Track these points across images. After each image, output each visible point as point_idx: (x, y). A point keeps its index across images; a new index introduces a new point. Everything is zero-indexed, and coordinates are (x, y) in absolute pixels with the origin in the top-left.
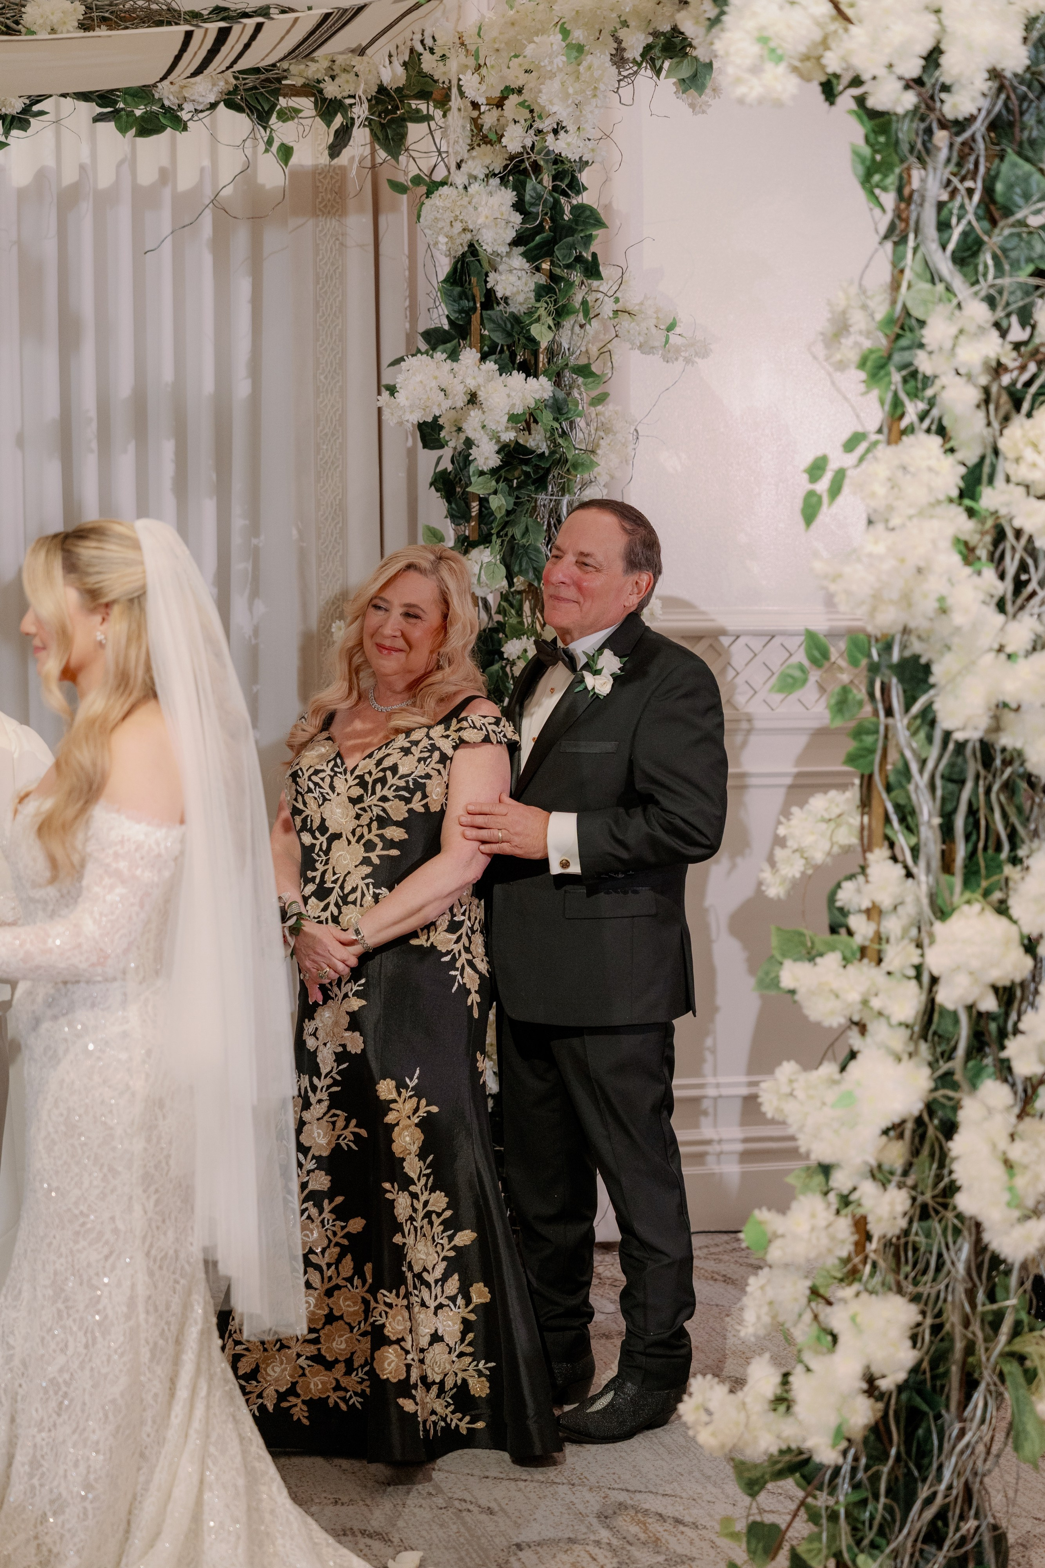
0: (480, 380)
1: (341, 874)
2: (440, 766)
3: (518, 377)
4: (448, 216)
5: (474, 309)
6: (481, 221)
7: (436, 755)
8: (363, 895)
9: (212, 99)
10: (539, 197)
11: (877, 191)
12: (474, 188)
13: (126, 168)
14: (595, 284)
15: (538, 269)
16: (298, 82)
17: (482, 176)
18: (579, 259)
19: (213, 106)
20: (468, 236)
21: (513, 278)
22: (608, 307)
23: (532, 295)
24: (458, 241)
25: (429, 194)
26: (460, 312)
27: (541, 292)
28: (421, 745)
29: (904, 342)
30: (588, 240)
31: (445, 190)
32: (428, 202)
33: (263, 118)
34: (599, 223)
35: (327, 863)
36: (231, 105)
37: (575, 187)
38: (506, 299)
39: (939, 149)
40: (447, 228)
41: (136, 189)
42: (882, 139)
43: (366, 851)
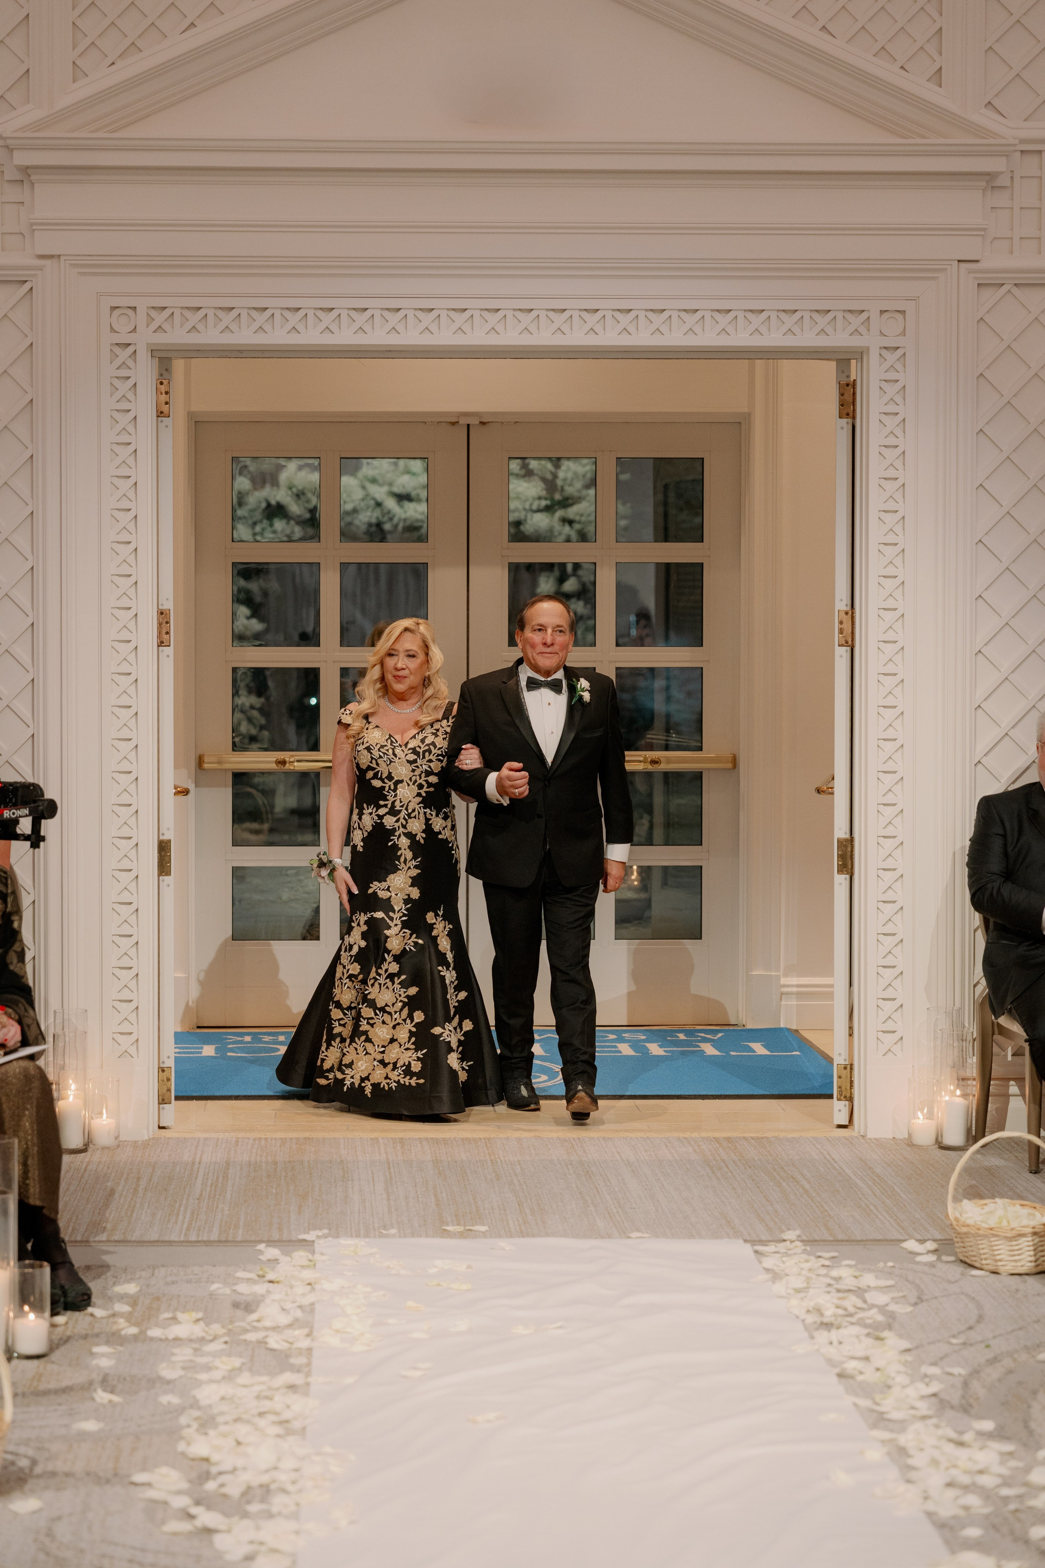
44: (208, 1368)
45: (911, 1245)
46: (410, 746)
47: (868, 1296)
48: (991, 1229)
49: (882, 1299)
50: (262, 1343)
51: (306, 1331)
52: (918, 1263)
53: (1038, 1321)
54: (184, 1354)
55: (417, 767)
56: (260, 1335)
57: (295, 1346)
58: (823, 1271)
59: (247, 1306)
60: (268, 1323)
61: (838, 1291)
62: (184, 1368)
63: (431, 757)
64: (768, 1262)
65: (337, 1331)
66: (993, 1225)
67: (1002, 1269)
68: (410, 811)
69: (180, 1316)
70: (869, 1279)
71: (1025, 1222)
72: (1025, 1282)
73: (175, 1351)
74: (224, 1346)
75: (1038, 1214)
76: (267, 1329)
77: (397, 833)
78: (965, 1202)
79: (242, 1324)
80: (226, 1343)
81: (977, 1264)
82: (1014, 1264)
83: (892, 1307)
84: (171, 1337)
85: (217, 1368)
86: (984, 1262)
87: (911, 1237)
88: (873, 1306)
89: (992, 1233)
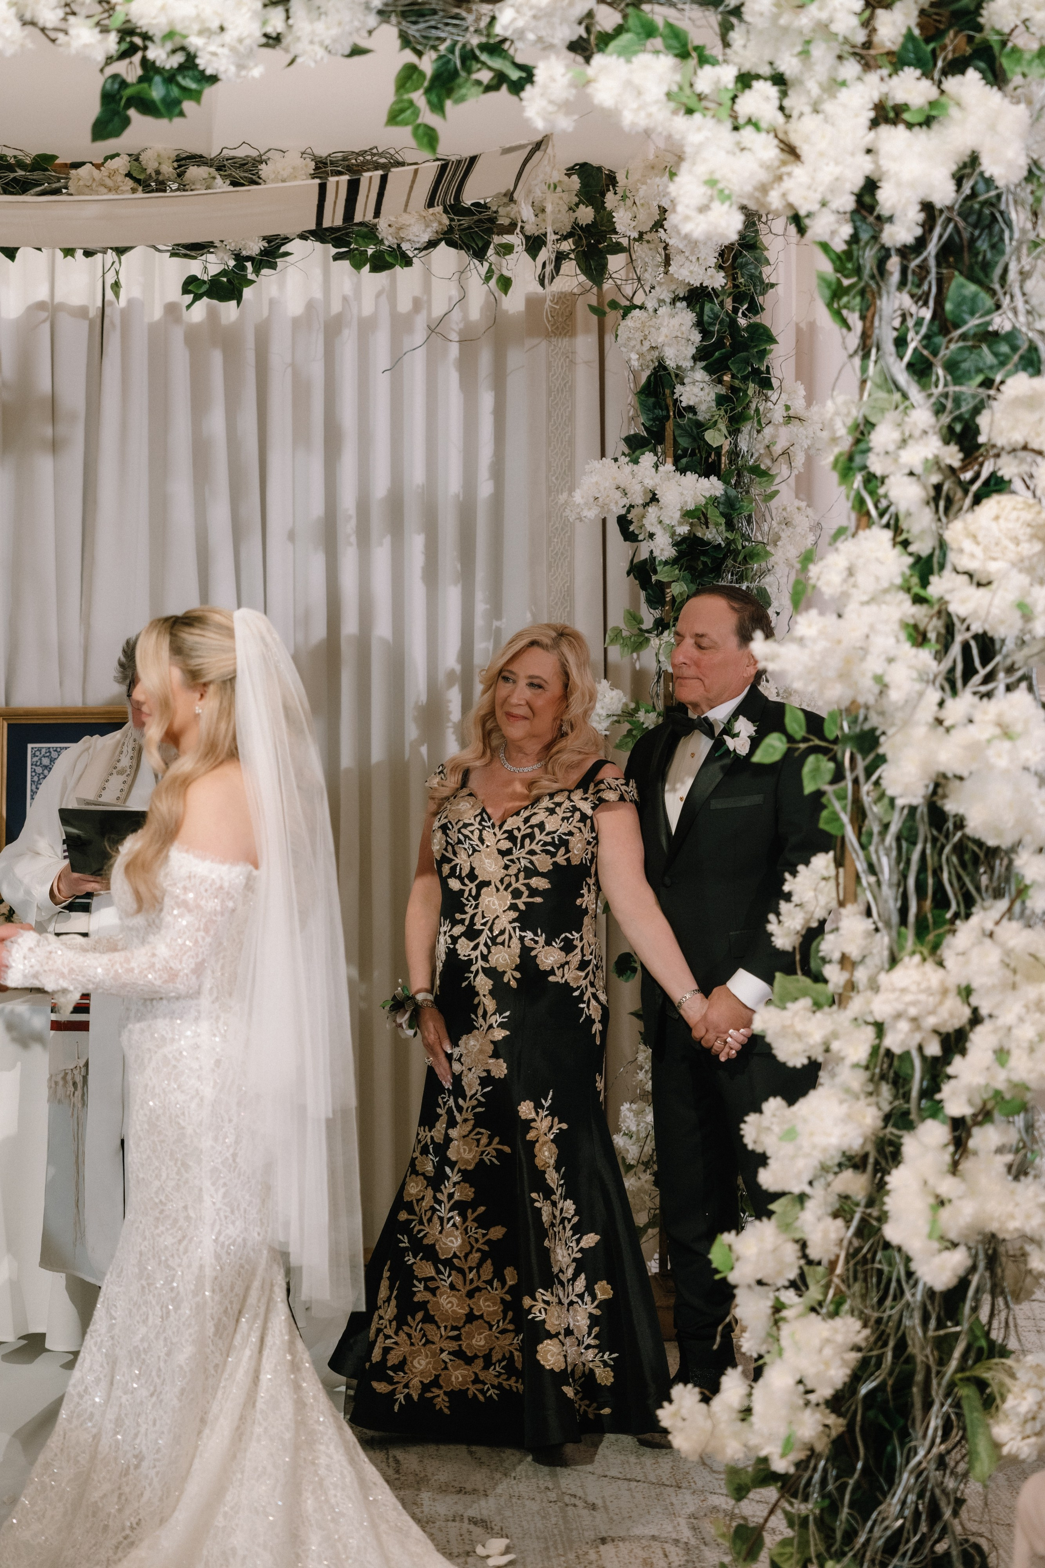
0: (657, 480)
1: (490, 917)
2: (581, 825)
3: (691, 477)
4: (639, 336)
5: (668, 417)
6: (661, 339)
7: (577, 815)
8: (510, 937)
9: (425, 238)
10: (716, 317)
11: (845, 312)
12: (663, 310)
13: (384, 299)
14: (770, 393)
15: (720, 381)
16: (505, 221)
17: (668, 300)
18: (756, 372)
19: (432, 244)
20: (656, 354)
21: (696, 390)
22: (778, 414)
23: (714, 404)
24: (649, 358)
25: (624, 317)
26: (654, 420)
27: (721, 400)
28: (564, 806)
29: (862, 446)
30: (763, 354)
31: (636, 313)
32: (623, 323)
33: (480, 254)
34: (772, 340)
35: (476, 907)
36: (451, 243)
37: (754, 309)
38: (691, 409)
39: (891, 274)
40: (638, 346)
41: (395, 316)
42: (850, 266)
43: (514, 898)
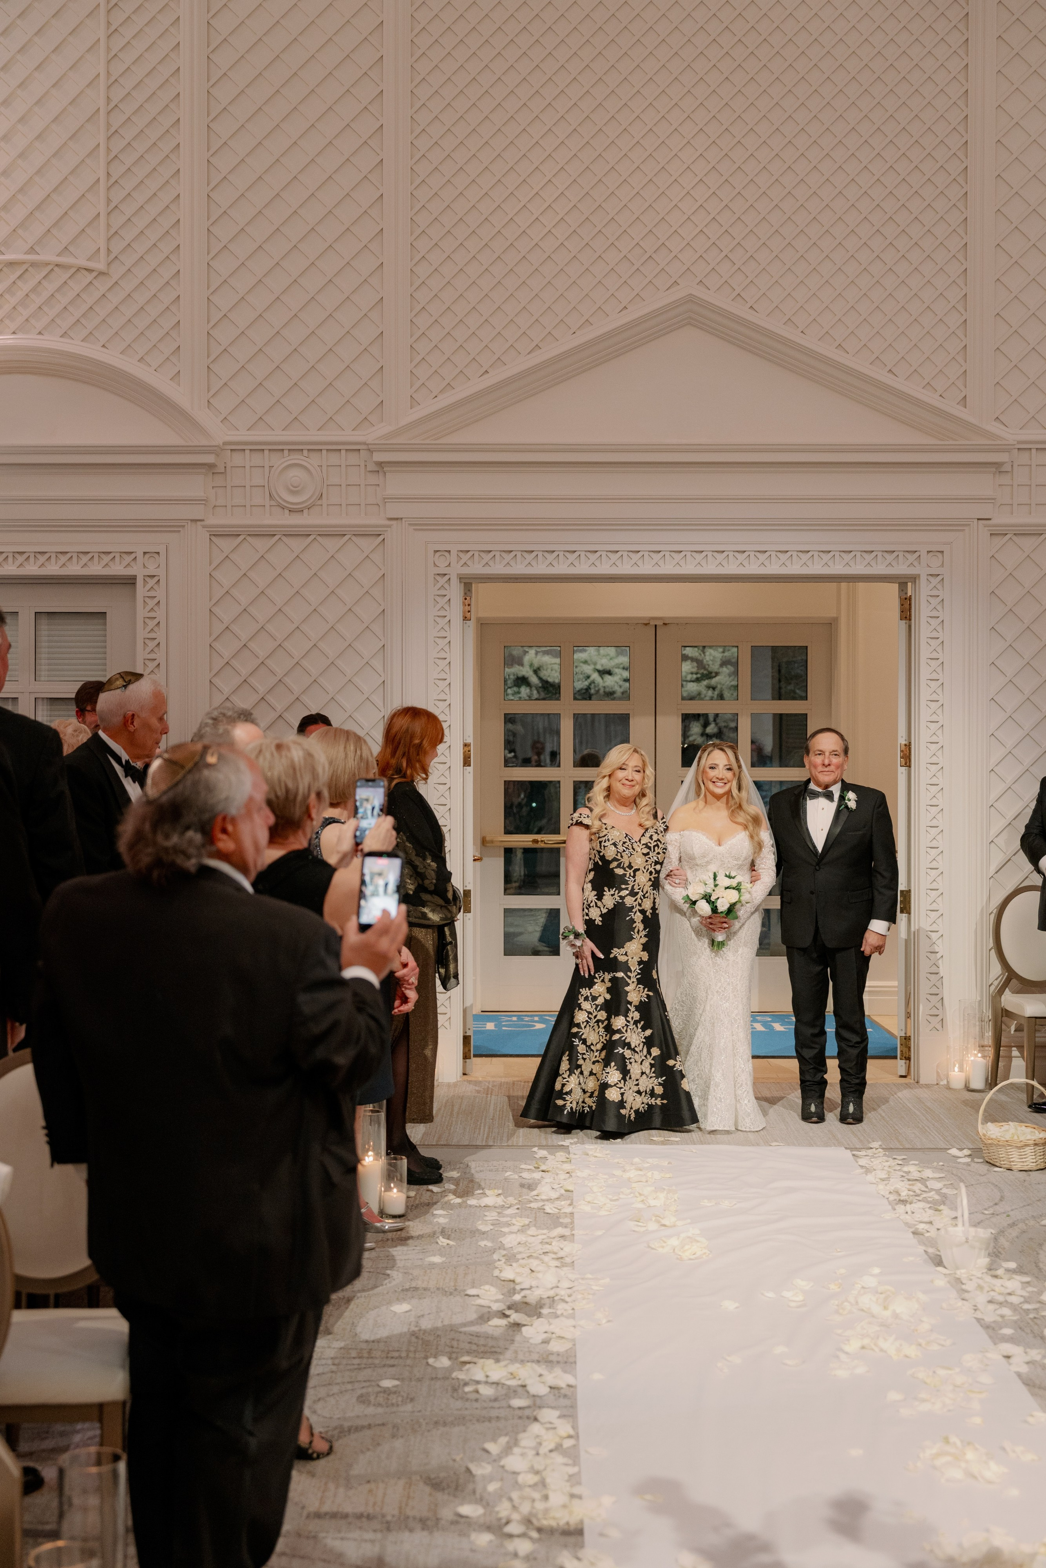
44: (509, 1225)
45: (954, 1151)
46: (642, 842)
47: (928, 1183)
48: (1007, 1141)
49: (938, 1185)
50: (542, 1209)
51: (569, 1202)
52: (959, 1163)
53: (1039, 1200)
54: (492, 1216)
55: (650, 858)
56: (540, 1204)
57: (562, 1211)
58: (898, 1168)
59: (530, 1186)
60: (544, 1197)
61: (909, 1180)
62: (492, 1225)
63: (659, 850)
64: (863, 1162)
65: (589, 1202)
66: (1008, 1137)
67: (1014, 1167)
68: (645, 892)
69: (487, 1192)
70: (928, 1173)
71: (1029, 1137)
72: (1029, 1175)
73: (486, 1214)
74: (517, 1211)
75: (1037, 1132)
76: (543, 1200)
77: (634, 910)
78: (989, 1124)
79: (527, 1197)
80: (518, 1209)
81: (997, 1164)
82: (1022, 1164)
83: (944, 1191)
84: (482, 1205)
85: (514, 1225)
86: (1002, 1163)
87: (954, 1147)
88: (932, 1190)
89: (1008, 1144)
